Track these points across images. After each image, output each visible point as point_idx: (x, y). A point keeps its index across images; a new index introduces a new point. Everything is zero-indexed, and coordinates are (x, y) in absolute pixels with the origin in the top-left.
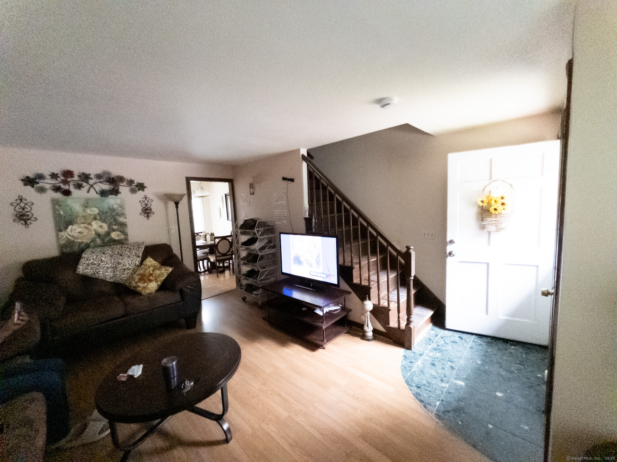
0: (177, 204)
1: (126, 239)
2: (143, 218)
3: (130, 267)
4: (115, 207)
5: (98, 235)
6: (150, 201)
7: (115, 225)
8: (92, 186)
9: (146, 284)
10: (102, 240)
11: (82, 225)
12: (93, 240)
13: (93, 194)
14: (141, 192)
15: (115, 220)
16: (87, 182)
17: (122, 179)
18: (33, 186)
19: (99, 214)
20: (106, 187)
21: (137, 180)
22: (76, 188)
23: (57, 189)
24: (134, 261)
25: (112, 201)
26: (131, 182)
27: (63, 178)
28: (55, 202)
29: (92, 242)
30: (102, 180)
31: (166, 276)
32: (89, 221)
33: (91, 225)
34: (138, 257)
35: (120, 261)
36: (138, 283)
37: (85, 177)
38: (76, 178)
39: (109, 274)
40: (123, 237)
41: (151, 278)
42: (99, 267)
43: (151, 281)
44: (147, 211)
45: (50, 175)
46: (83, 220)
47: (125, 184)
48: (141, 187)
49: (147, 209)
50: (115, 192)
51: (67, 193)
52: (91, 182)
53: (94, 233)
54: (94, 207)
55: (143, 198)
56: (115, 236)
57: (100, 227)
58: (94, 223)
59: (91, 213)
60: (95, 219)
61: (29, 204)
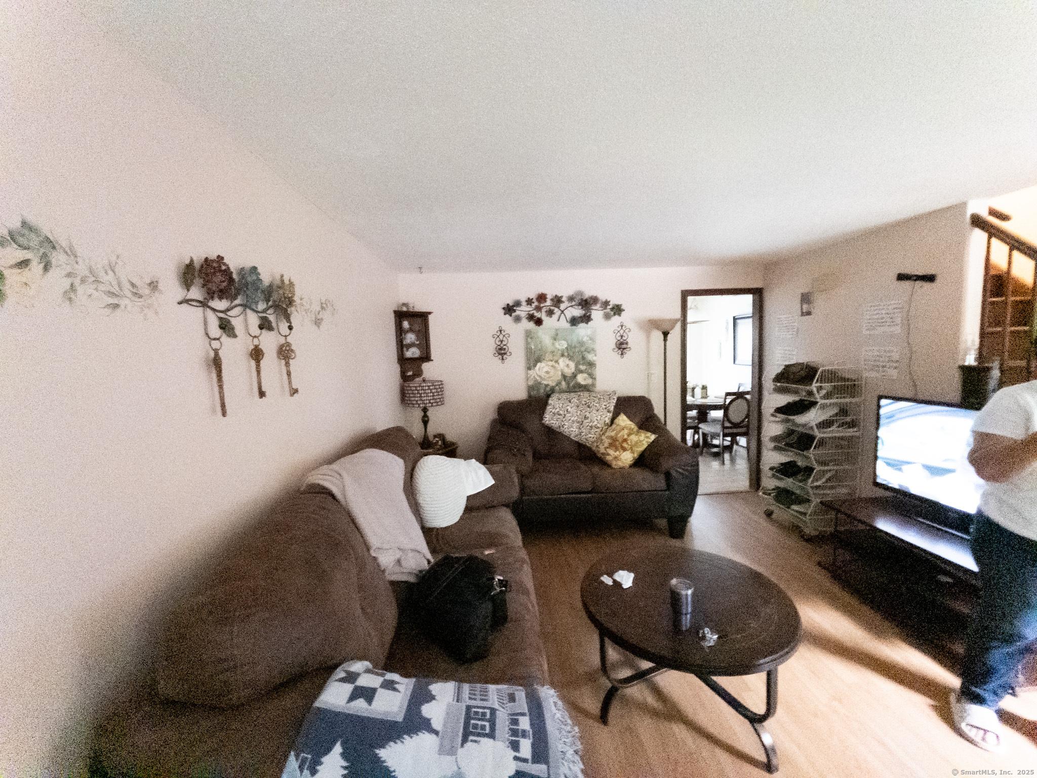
0: (666, 334)
1: (593, 385)
2: (617, 356)
3: (599, 425)
4: (585, 339)
5: (564, 377)
6: (627, 331)
7: (583, 364)
8: (562, 312)
9: (618, 453)
10: (568, 384)
11: (551, 363)
12: (559, 384)
13: (564, 324)
14: (617, 317)
15: (583, 358)
16: (559, 308)
17: (595, 300)
18: (511, 315)
19: (567, 348)
20: (578, 312)
21: (614, 301)
22: (547, 316)
23: (531, 317)
24: (604, 416)
25: (582, 330)
26: (606, 304)
27: (536, 303)
28: (528, 334)
30: (574, 303)
31: (645, 446)
32: (556, 358)
33: (558, 363)
34: (609, 411)
35: (587, 414)
36: (607, 449)
37: (557, 301)
38: (548, 303)
39: (574, 430)
40: (589, 381)
41: (625, 445)
42: (564, 419)
43: (624, 449)
44: (622, 346)
45: (526, 301)
46: (551, 357)
47: (598, 306)
48: (618, 310)
49: (622, 344)
50: (586, 319)
51: (539, 322)
52: (563, 306)
53: (560, 373)
54: (565, 340)
55: (618, 327)
56: (581, 379)
57: (567, 366)
58: (561, 361)
59: (560, 348)
60: (563, 355)
61: (507, 336)
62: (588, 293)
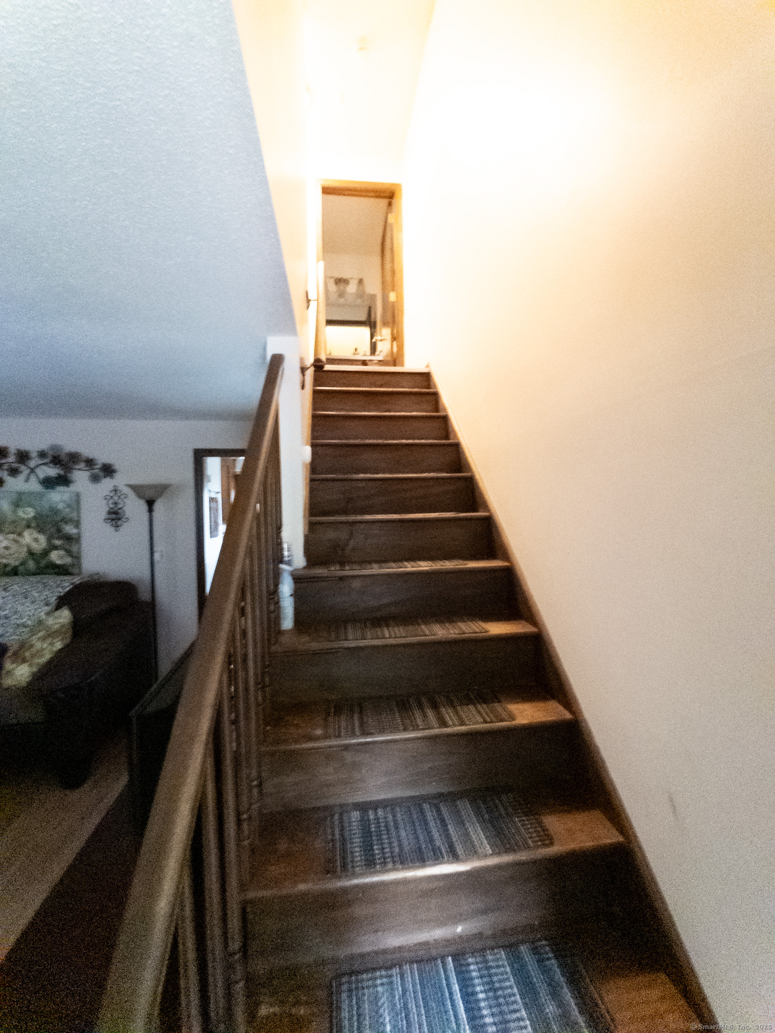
0: (150, 503)
1: (79, 566)
2: (108, 529)
4: (61, 506)
5: (31, 553)
6: (121, 497)
7: (59, 538)
8: (32, 470)
10: (37, 562)
11: (11, 536)
13: (34, 486)
14: (108, 480)
15: (59, 530)
16: (25, 465)
17: (78, 457)
19: (35, 518)
20: (51, 471)
21: (102, 458)
22: (9, 475)
25: (58, 497)
26: (90, 462)
29: (22, 564)
30: (45, 461)
32: (18, 530)
33: (23, 536)
34: (48, 604)
37: (23, 457)
38: (11, 459)
40: (68, 560)
41: (27, 654)
43: (24, 661)
46: (11, 528)
47: (82, 465)
48: (108, 470)
49: (116, 513)
50: (64, 480)
52: (32, 464)
53: (25, 549)
54: (30, 506)
55: (111, 491)
56: (56, 557)
57: (34, 540)
58: (26, 534)
59: (25, 517)
60: (28, 527)
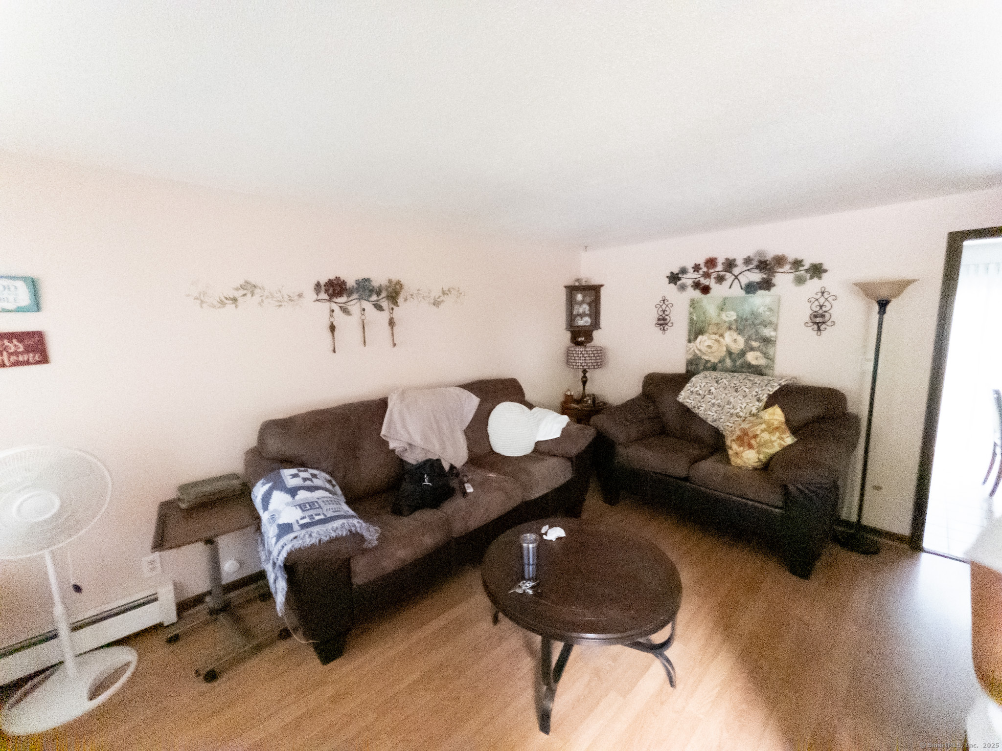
0: (883, 305)
2: (810, 332)
3: (741, 414)
4: (761, 310)
5: (730, 353)
6: (831, 299)
7: (755, 340)
8: (736, 277)
9: (742, 449)
10: (734, 361)
11: (714, 337)
12: (722, 361)
13: (737, 291)
14: (815, 280)
15: (757, 333)
16: (731, 272)
17: (780, 261)
18: (675, 284)
19: (736, 320)
20: (756, 277)
22: (716, 283)
23: (697, 285)
24: (751, 405)
25: (760, 300)
26: (797, 264)
27: (705, 269)
28: (693, 303)
29: (720, 362)
30: (751, 266)
31: (778, 449)
32: (720, 332)
33: (724, 338)
34: (759, 400)
35: (732, 400)
36: (733, 442)
37: (730, 265)
38: (719, 268)
39: (712, 414)
40: (764, 362)
41: (753, 442)
42: (702, 400)
43: (750, 447)
44: (819, 320)
45: (693, 268)
46: (715, 330)
47: (787, 268)
48: (817, 270)
49: (820, 316)
50: (767, 285)
51: (706, 290)
52: (736, 271)
53: (725, 349)
54: (734, 310)
55: (816, 294)
56: (752, 358)
57: (734, 341)
58: (727, 335)
59: (727, 319)
60: (730, 328)
61: (669, 306)
62: (771, 252)
